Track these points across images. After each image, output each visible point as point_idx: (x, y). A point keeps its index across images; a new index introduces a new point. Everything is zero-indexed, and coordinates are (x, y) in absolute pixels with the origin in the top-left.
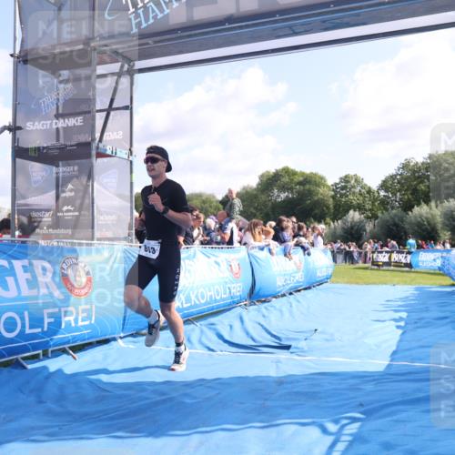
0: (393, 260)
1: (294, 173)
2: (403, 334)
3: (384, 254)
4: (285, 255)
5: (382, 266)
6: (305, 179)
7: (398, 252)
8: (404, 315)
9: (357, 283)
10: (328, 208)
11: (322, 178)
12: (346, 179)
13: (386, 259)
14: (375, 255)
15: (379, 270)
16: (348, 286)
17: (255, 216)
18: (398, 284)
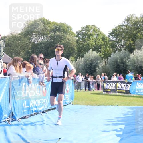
0: (118, 88)
1: (49, 23)
2: (121, 140)
3: (112, 84)
4: (39, 84)
5: (110, 92)
6: (56, 27)
7: (121, 82)
8: (123, 127)
9: (92, 104)
10: (73, 49)
11: (69, 27)
12: (87, 28)
13: (113, 88)
14: (105, 85)
15: (108, 95)
16: (85, 106)
17: (18, 54)
18: (120, 105)
